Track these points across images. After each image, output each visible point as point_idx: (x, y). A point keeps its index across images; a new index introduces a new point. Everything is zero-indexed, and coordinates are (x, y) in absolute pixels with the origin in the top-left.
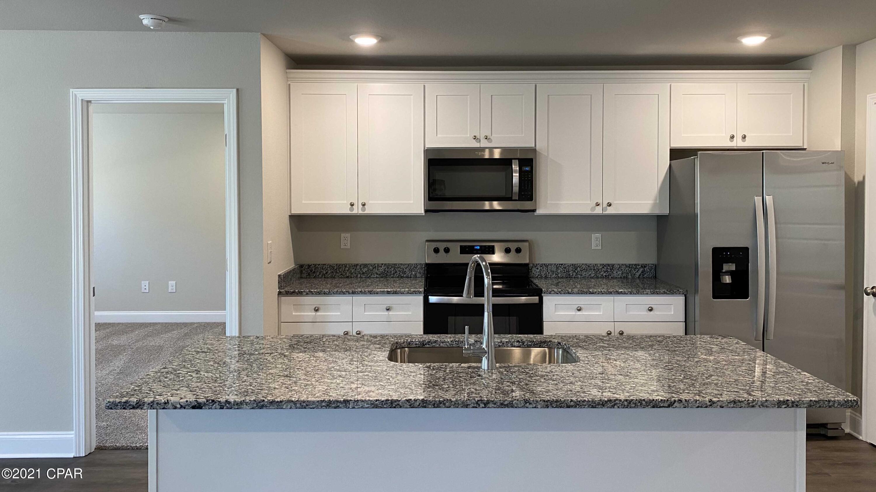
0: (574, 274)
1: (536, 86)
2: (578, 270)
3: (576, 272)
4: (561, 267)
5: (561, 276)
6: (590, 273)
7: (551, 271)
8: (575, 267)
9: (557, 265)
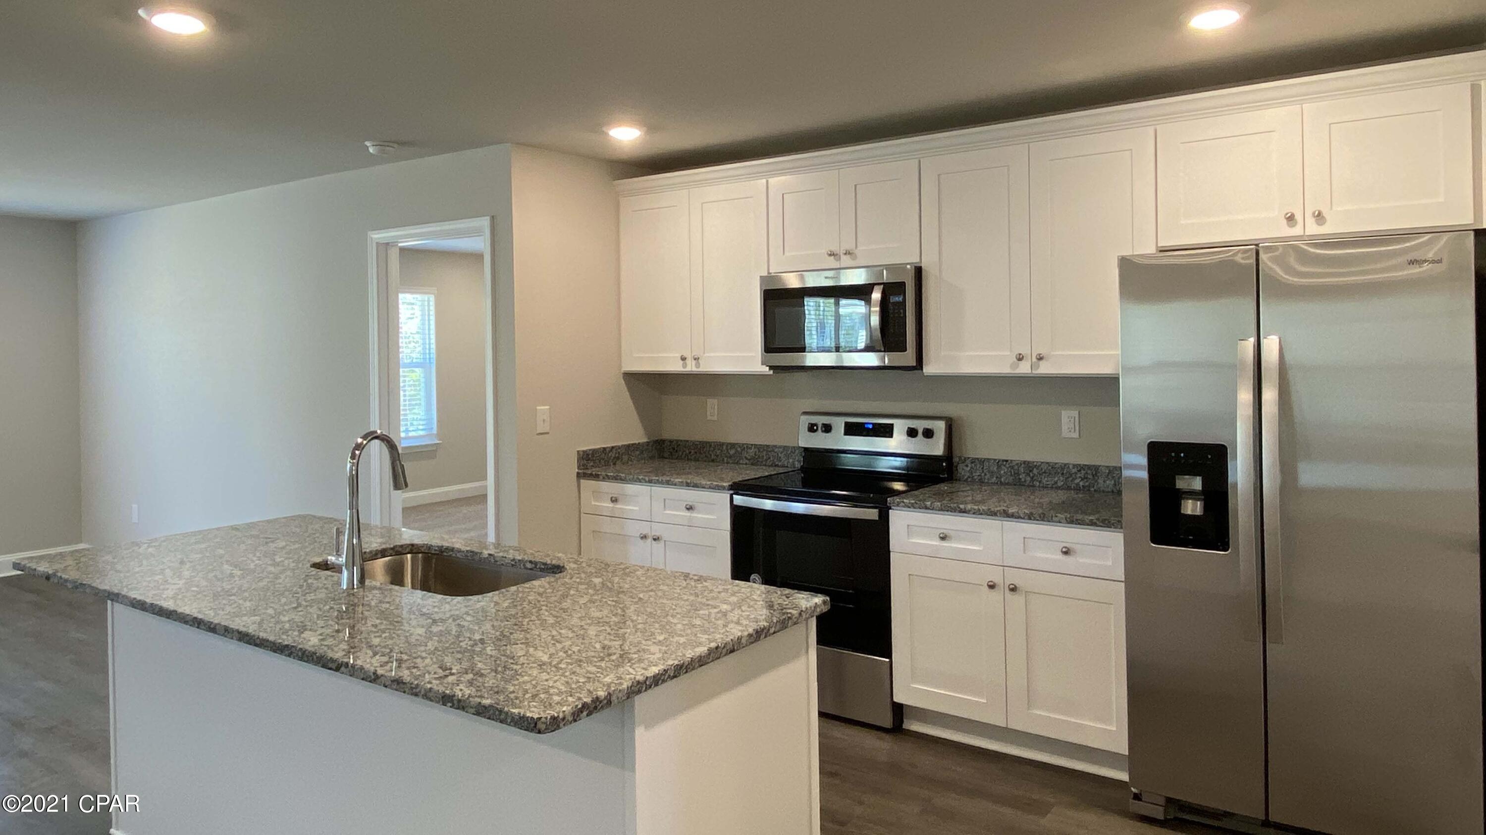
0: (1029, 479)
1: (920, 162)
2: (1034, 472)
3: (1031, 475)
4: (1005, 466)
5: (1007, 482)
6: (1056, 479)
7: (989, 472)
8: (1029, 466)
9: (998, 462)
